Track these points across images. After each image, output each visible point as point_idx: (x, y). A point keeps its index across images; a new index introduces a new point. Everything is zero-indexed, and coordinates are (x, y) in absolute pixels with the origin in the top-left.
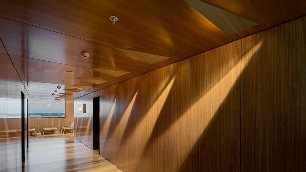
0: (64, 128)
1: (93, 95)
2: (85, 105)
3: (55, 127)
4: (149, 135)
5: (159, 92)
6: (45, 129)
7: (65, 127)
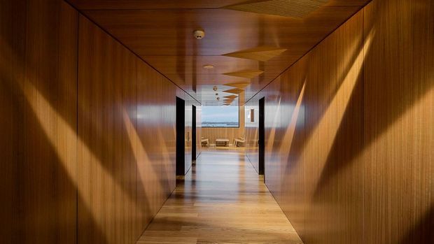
0: (237, 140)
1: (259, 96)
2: (252, 111)
3: (228, 138)
4: (323, 165)
5: (339, 75)
6: (217, 140)
7: (238, 138)
